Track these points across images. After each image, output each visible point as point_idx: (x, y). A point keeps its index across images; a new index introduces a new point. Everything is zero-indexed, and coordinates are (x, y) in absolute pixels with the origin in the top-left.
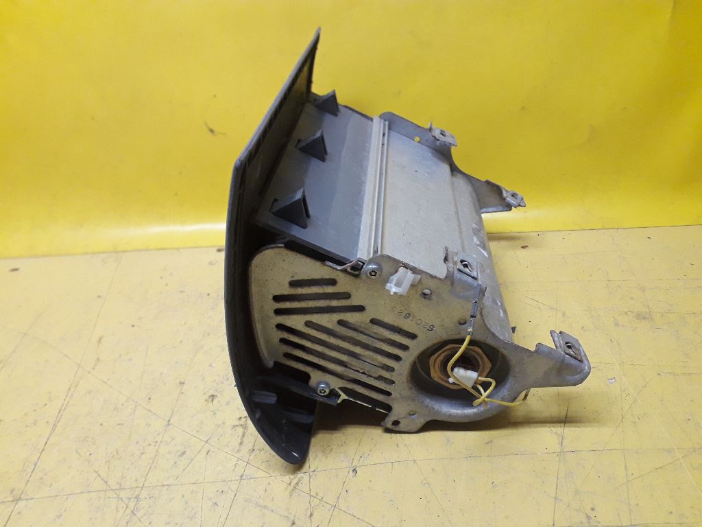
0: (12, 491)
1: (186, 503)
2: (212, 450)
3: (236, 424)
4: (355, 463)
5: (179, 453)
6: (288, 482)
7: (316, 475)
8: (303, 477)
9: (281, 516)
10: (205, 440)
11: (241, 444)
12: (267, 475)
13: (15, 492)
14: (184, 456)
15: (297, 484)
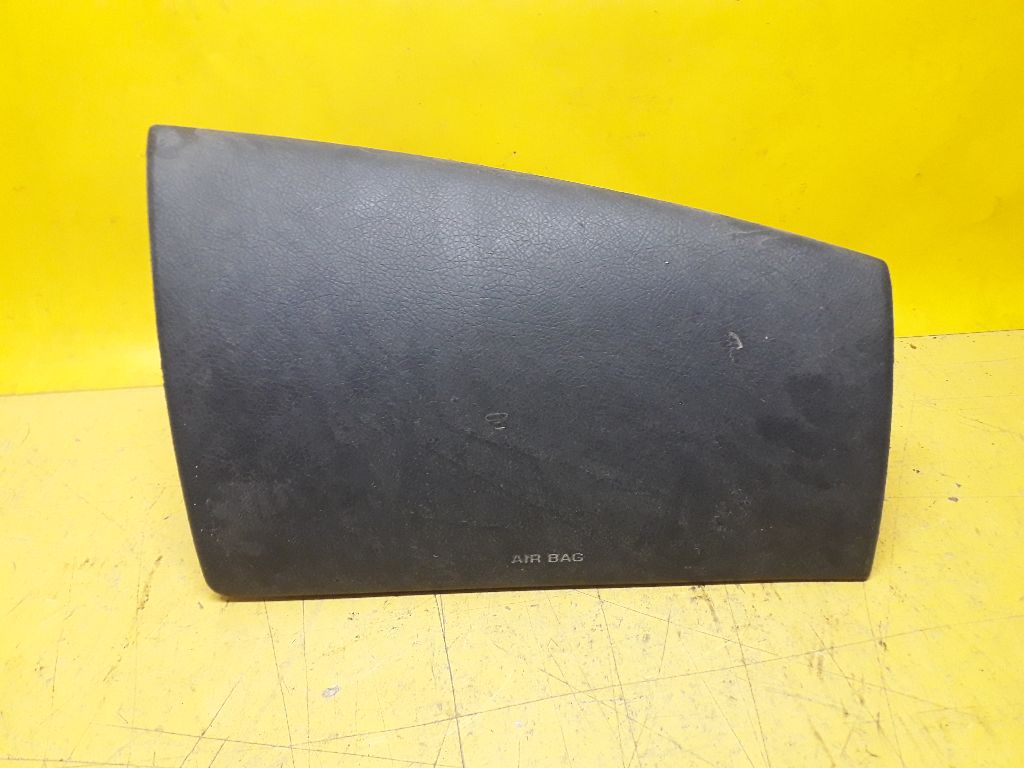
0: (440, 706)
1: (693, 701)
2: (682, 631)
3: (693, 596)
4: (877, 635)
5: (641, 638)
6: (808, 663)
7: (837, 653)
8: (822, 656)
9: (824, 705)
10: (666, 618)
11: (716, 620)
12: (773, 657)
13: (445, 707)
14: (650, 641)
15: (820, 664)
